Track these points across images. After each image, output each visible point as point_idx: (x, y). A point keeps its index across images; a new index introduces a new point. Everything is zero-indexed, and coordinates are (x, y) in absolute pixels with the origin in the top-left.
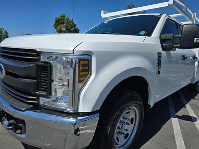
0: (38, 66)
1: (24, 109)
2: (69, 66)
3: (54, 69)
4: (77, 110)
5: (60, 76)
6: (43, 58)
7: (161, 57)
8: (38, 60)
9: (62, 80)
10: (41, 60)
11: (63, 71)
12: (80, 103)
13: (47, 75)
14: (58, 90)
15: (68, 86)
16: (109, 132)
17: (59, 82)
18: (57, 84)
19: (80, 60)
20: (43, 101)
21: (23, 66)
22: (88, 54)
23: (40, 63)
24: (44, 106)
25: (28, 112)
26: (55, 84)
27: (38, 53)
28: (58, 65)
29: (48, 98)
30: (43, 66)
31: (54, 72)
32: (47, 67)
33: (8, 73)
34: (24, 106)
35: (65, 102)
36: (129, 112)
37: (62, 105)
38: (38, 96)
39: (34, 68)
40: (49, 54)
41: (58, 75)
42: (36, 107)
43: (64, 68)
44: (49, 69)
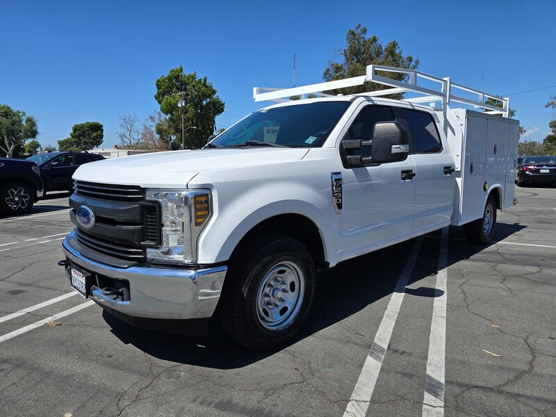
0: (143, 207)
1: (126, 266)
2: (183, 205)
3: (163, 209)
4: (196, 261)
5: (173, 218)
6: (149, 197)
7: (340, 179)
8: (143, 199)
9: (175, 223)
10: (147, 199)
11: (176, 211)
12: (200, 252)
13: (155, 218)
14: (170, 236)
15: (183, 231)
16: (245, 295)
17: (172, 227)
18: (169, 228)
19: (196, 196)
20: (151, 254)
21: (124, 208)
22: (207, 188)
23: (146, 203)
24: (153, 260)
25: (132, 268)
26: (166, 230)
27: (142, 191)
28: (170, 204)
29: (158, 248)
30: (149, 207)
31: (164, 214)
32: (155, 208)
33: (98, 219)
34: (125, 263)
35: (179, 254)
36: (284, 271)
37: (177, 257)
38: (144, 248)
39: (138, 209)
40: (157, 191)
41: (170, 218)
42: (142, 263)
43: (177, 207)
44: (157, 210)
